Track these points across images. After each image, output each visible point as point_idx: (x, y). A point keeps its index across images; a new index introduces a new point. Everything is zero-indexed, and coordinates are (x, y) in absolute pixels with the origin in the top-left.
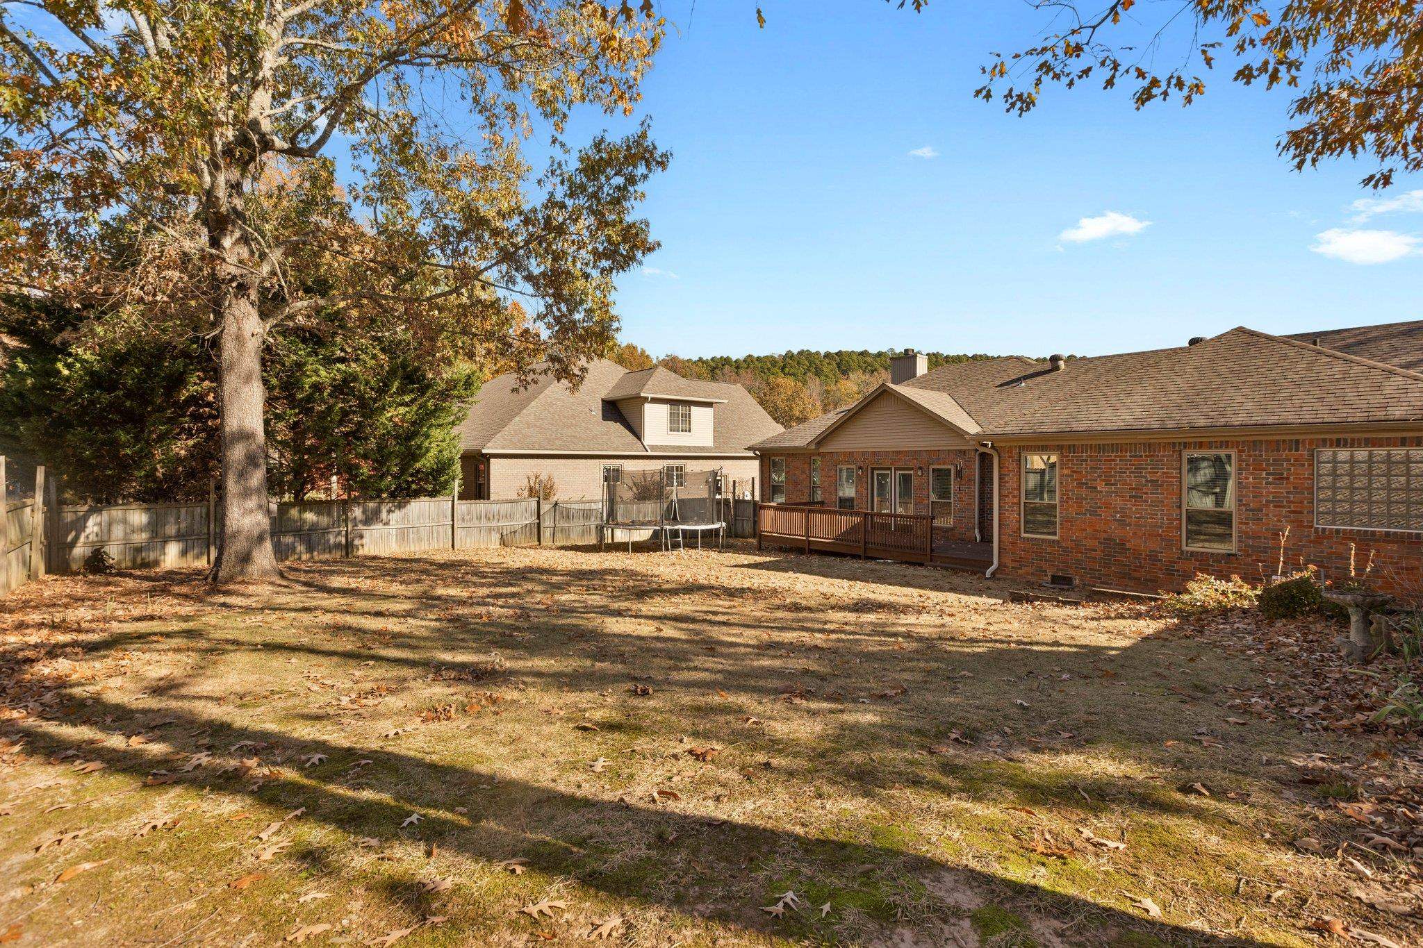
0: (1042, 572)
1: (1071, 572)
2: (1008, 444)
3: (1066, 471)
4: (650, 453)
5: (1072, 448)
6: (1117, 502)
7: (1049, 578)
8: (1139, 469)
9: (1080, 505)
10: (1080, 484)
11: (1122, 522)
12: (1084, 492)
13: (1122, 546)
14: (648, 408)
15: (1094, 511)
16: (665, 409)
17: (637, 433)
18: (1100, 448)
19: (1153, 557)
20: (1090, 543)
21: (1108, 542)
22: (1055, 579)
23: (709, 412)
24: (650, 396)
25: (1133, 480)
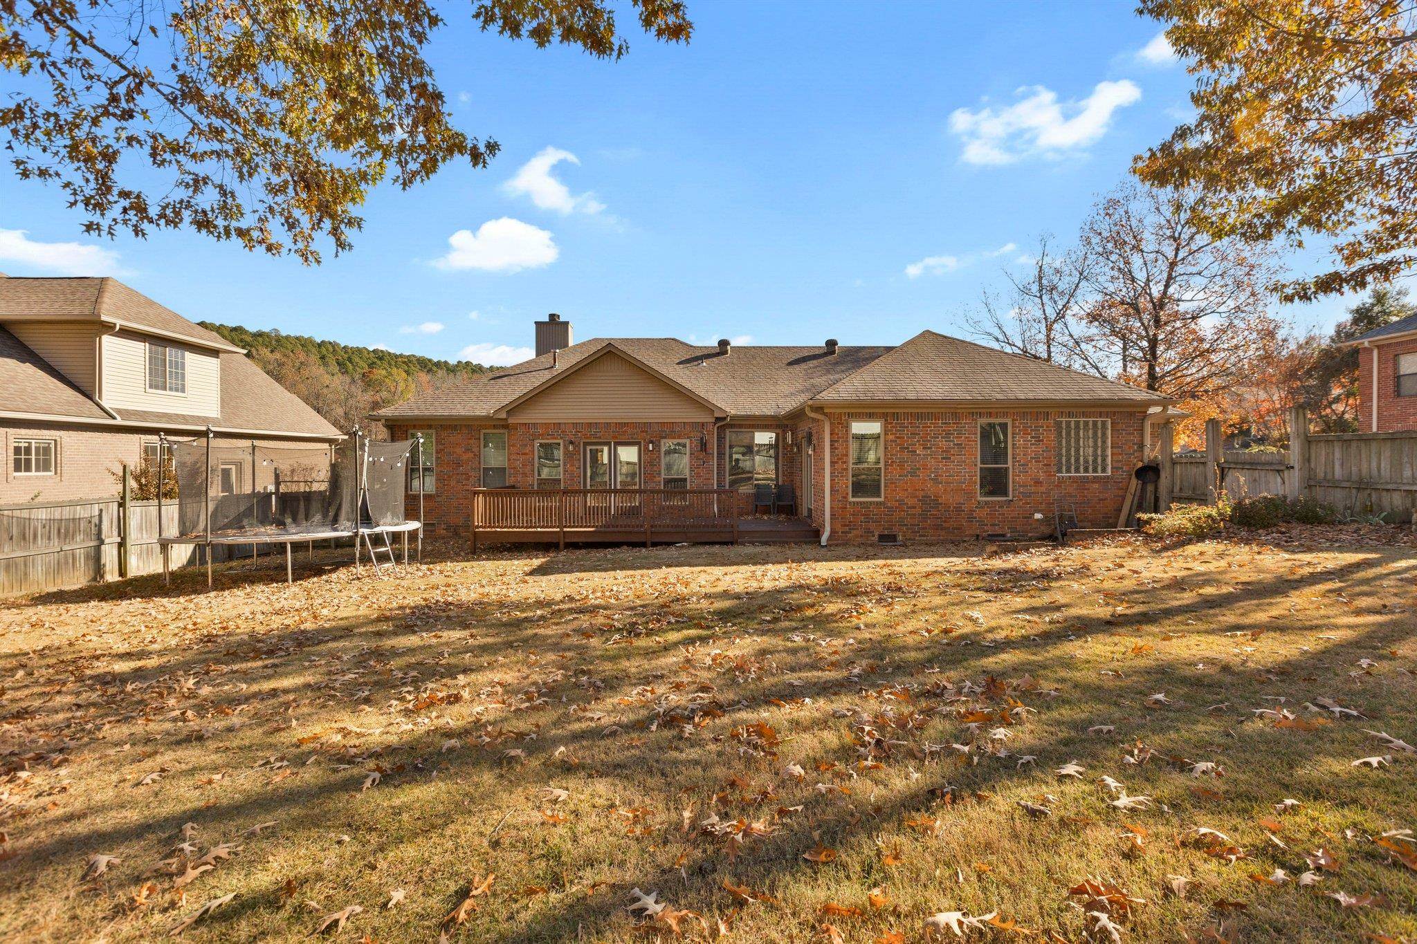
0: (869, 532)
1: (895, 530)
2: (838, 411)
3: (891, 437)
4: (119, 421)
5: (895, 416)
6: (931, 462)
7: (876, 538)
8: (948, 434)
9: (901, 466)
10: (903, 449)
11: (935, 480)
12: (906, 455)
13: (936, 503)
14: (109, 343)
15: (913, 473)
16: (140, 349)
17: (86, 387)
18: (919, 416)
19: (959, 509)
20: (910, 502)
21: (925, 500)
22: (882, 538)
23: (212, 363)
24: (119, 323)
25: (943, 443)
